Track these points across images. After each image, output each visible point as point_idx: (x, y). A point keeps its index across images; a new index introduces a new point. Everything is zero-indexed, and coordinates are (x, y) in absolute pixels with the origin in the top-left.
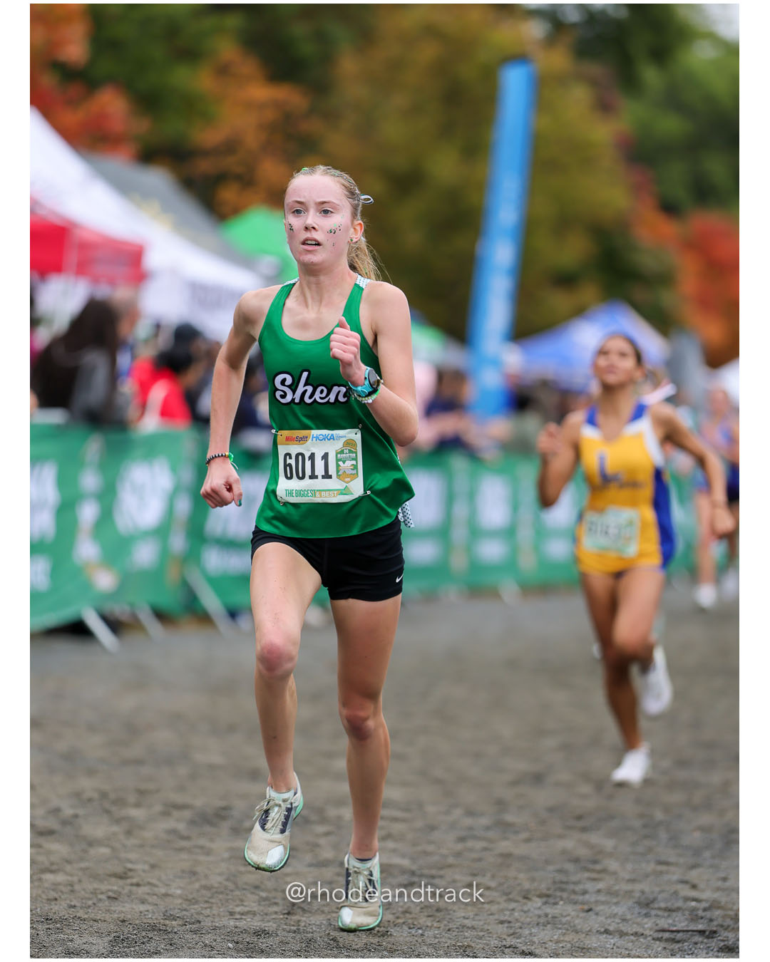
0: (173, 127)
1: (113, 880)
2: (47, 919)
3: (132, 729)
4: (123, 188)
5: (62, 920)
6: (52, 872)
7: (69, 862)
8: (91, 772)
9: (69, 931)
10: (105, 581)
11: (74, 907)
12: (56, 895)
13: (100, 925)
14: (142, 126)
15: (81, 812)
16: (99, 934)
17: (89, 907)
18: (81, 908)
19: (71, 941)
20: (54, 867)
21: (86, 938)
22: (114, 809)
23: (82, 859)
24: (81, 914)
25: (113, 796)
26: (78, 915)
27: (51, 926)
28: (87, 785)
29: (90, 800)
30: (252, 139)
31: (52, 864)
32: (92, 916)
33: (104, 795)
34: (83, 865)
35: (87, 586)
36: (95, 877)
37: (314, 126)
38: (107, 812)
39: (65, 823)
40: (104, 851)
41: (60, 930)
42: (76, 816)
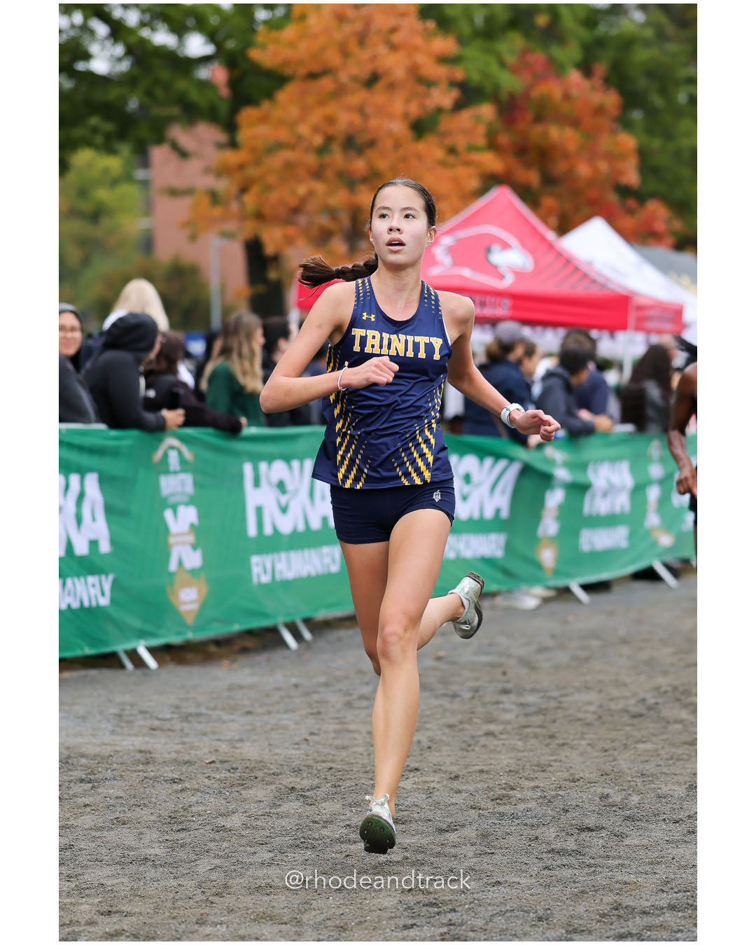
1: (686, 747)
2: (642, 775)
4: (664, 268)
5: (652, 775)
6: (644, 742)
7: (654, 735)
8: (665, 673)
9: (658, 782)
10: (666, 540)
11: (660, 766)
12: (647, 758)
13: (679, 777)
14: (676, 225)
15: (660, 700)
16: (679, 784)
17: (670, 765)
18: (665, 766)
19: (660, 789)
20: (644, 739)
21: (670, 786)
22: (683, 698)
23: (662, 733)
24: (665, 770)
25: (681, 689)
26: (663, 771)
27: (645, 779)
28: (663, 681)
29: (666, 692)
31: (643, 737)
32: (673, 771)
33: (675, 688)
34: (664, 737)
35: (655, 544)
36: (673, 745)
38: (678, 700)
39: (650, 709)
40: (678, 726)
41: (652, 782)
42: (657, 703)
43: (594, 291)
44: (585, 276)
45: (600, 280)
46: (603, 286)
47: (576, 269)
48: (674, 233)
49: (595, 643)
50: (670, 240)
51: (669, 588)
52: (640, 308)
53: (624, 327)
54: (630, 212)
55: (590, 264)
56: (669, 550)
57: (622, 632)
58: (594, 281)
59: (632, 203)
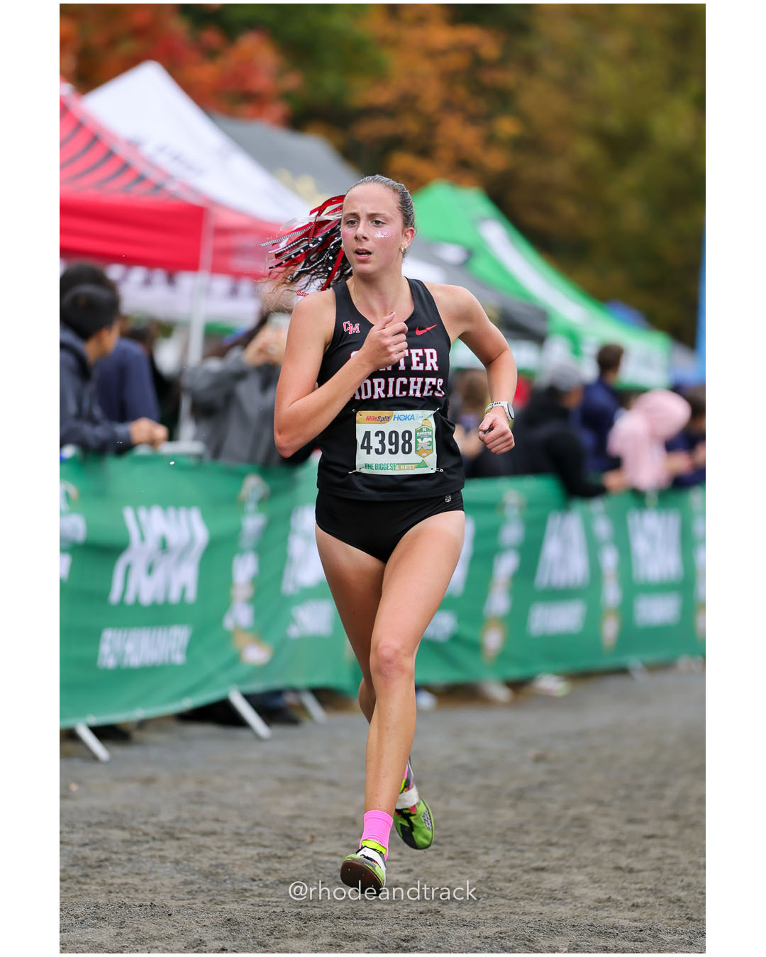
0: (330, 81)
3: (292, 840)
4: (268, 161)
8: (242, 894)
10: (255, 655)
14: (292, 81)
25: (268, 924)
30: (432, 95)
35: (236, 659)
37: (508, 78)
43: (138, 196)
44: (126, 167)
45: (154, 176)
46: (158, 187)
47: (110, 154)
48: (286, 96)
49: (117, 835)
50: (278, 109)
51: (258, 737)
52: (222, 232)
53: (193, 266)
54: (210, 54)
55: (133, 145)
56: (261, 670)
57: (166, 817)
58: (141, 178)
59: (211, 37)
